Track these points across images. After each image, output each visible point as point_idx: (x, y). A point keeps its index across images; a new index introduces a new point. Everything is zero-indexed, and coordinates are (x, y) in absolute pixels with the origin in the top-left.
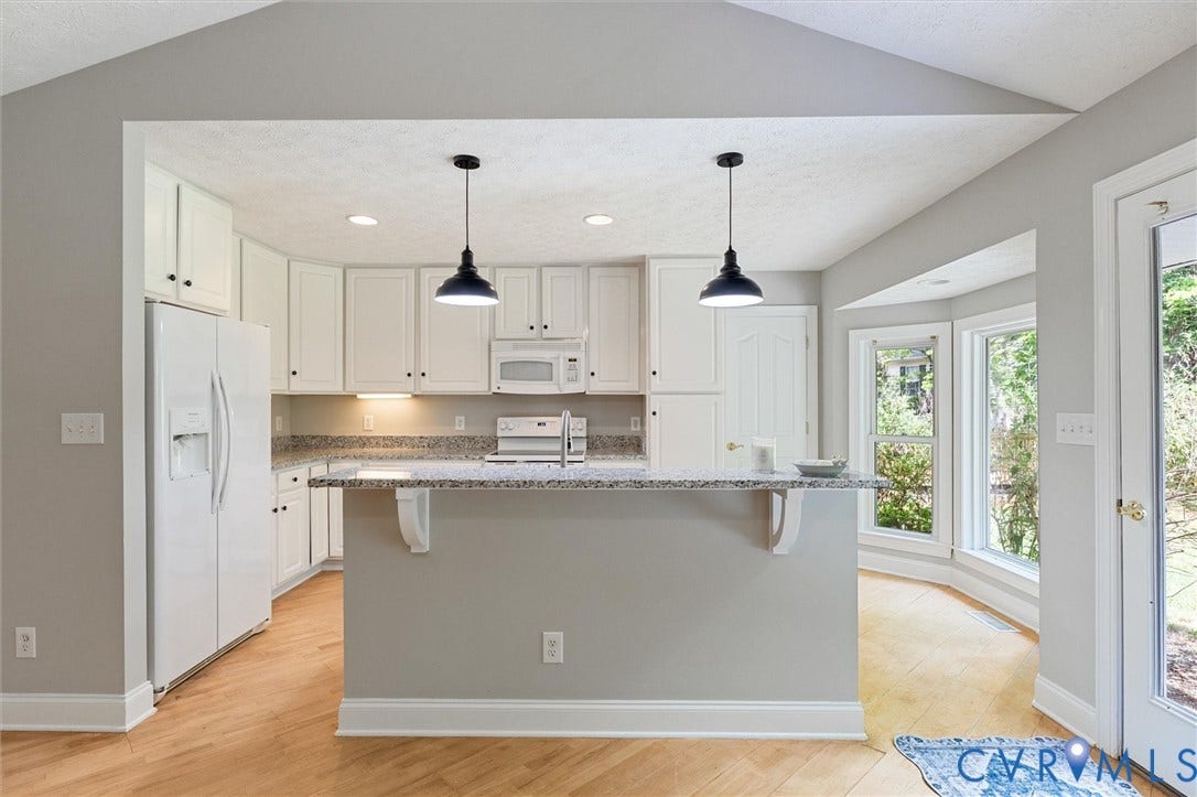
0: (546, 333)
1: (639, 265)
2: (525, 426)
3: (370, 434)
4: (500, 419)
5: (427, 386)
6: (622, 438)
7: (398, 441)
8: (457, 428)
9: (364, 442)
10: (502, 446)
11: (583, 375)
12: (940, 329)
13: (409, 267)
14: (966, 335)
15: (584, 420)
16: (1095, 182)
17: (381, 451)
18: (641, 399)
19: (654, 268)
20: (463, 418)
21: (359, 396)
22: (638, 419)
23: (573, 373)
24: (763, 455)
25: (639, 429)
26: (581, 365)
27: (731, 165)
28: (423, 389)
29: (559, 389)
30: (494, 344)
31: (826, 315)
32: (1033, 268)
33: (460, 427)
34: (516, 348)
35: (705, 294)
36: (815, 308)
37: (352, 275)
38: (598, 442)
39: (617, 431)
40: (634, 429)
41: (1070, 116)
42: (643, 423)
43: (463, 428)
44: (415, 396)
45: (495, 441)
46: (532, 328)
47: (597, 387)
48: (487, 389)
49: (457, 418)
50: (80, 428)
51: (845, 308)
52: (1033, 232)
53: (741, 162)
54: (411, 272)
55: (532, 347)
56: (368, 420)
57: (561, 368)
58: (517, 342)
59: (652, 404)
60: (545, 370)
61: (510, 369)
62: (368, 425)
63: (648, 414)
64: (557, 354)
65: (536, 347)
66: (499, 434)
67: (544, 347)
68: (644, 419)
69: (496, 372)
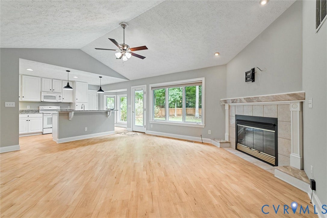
0: (54, 91)
2: (46, 108)
4: (40, 107)
10: (40, 112)
14: (118, 97)
15: (59, 106)
18: (72, 103)
19: (77, 83)
26: (61, 97)
29: (57, 101)
30: (42, 92)
39: (66, 109)
41: (126, 80)
43: (29, 108)
45: (38, 111)
46: (51, 90)
47: (64, 101)
48: (40, 100)
53: (102, 77)
55: (50, 93)
57: (58, 98)
58: (48, 92)
60: (54, 97)
61: (46, 97)
63: (76, 105)
64: (56, 95)
65: (52, 93)
66: (40, 109)
67: (54, 94)
68: (71, 107)
69: (42, 97)
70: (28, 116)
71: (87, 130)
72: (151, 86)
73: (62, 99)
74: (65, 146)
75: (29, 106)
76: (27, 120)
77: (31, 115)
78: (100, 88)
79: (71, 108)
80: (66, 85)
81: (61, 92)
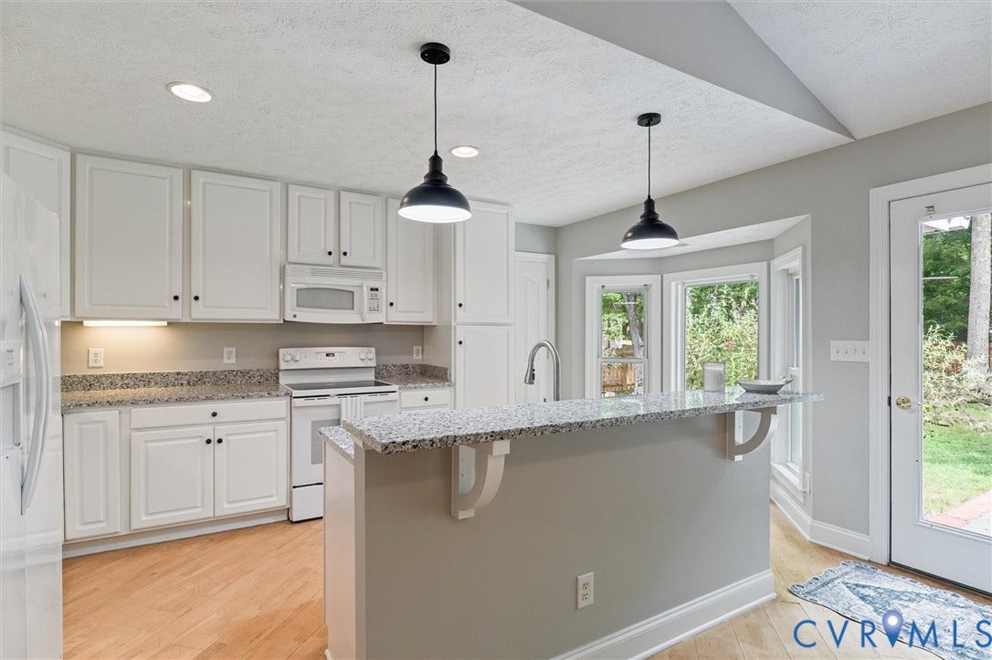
0: (344, 260)
2: (313, 357)
3: (98, 372)
4: (282, 351)
5: (201, 313)
6: (406, 367)
7: (146, 380)
8: (226, 361)
9: (89, 383)
10: (284, 380)
12: (653, 280)
13: (174, 166)
15: (373, 349)
17: (119, 393)
18: (427, 329)
20: (234, 350)
21: (86, 323)
22: (420, 348)
23: (374, 304)
25: (420, 357)
26: (382, 293)
27: (648, 125)
28: (194, 316)
29: (362, 319)
30: (289, 268)
31: (562, 263)
33: (229, 360)
34: (314, 273)
36: (553, 257)
37: (85, 163)
38: (384, 371)
39: (404, 360)
40: (416, 357)
41: (850, 140)
43: (234, 361)
45: (276, 374)
46: (330, 253)
47: (395, 317)
48: (277, 317)
49: (226, 350)
51: (586, 258)
52: (809, 216)
53: (659, 122)
54: (179, 174)
55: (327, 273)
56: (96, 355)
57: (364, 298)
58: (316, 268)
59: (458, 333)
60: (346, 298)
61: (309, 296)
62: (96, 361)
63: (454, 343)
64: (356, 282)
65: (334, 274)
66: (283, 366)
67: (344, 275)
68: (426, 348)
69: (291, 298)
70: (214, 415)
73: (384, 305)
75: (233, 350)
76: (209, 442)
77: (231, 409)
79: (426, 357)
81: (378, 263)
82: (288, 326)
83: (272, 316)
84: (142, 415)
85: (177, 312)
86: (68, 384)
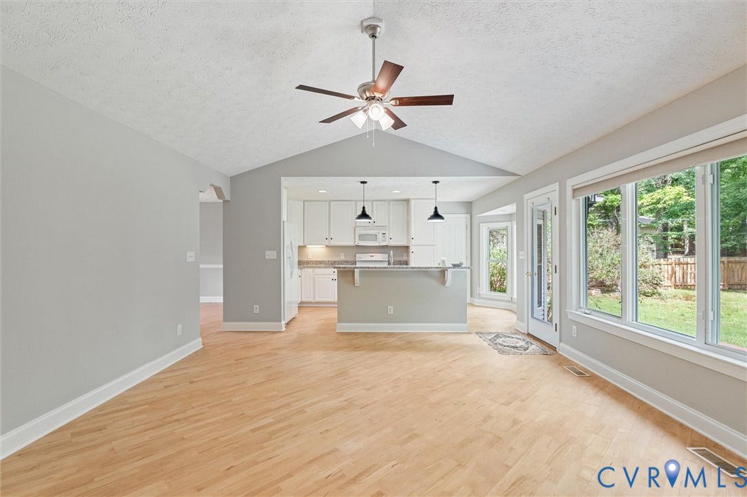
0: (374, 224)
1: (408, 201)
2: (366, 257)
3: (310, 260)
4: (357, 255)
5: (333, 243)
6: (401, 261)
7: (321, 262)
9: (308, 263)
10: (357, 264)
11: (387, 239)
13: (327, 201)
15: (387, 255)
16: (526, 193)
17: (314, 266)
18: (407, 247)
19: (413, 203)
20: (344, 254)
21: (307, 246)
22: (407, 254)
23: (384, 239)
24: (443, 262)
26: (387, 235)
28: (331, 244)
29: (379, 244)
30: (356, 228)
31: (473, 218)
32: (515, 211)
33: (342, 257)
34: (364, 229)
35: (429, 219)
36: (469, 215)
37: (306, 204)
39: (398, 258)
40: (405, 258)
41: (517, 177)
42: (408, 256)
43: (344, 258)
44: (327, 246)
45: (355, 262)
46: (369, 222)
47: (392, 243)
48: (354, 244)
49: (342, 254)
50: (271, 255)
51: (478, 216)
52: (515, 204)
53: (439, 183)
54: (327, 203)
55: (370, 229)
56: (309, 255)
57: (380, 236)
58: (365, 227)
59: (412, 249)
60: (375, 237)
61: (362, 237)
62: (309, 257)
63: (410, 252)
64: (380, 232)
66: (357, 260)
67: (374, 229)
69: (357, 238)
70: (334, 272)
71: (392, 313)
72: (572, 183)
74: (354, 342)
76: (333, 280)
78: (434, 210)
80: (360, 213)
81: (386, 225)
82: (357, 246)
83: (352, 244)
84: (318, 271)
85: (327, 243)
86: (300, 263)
